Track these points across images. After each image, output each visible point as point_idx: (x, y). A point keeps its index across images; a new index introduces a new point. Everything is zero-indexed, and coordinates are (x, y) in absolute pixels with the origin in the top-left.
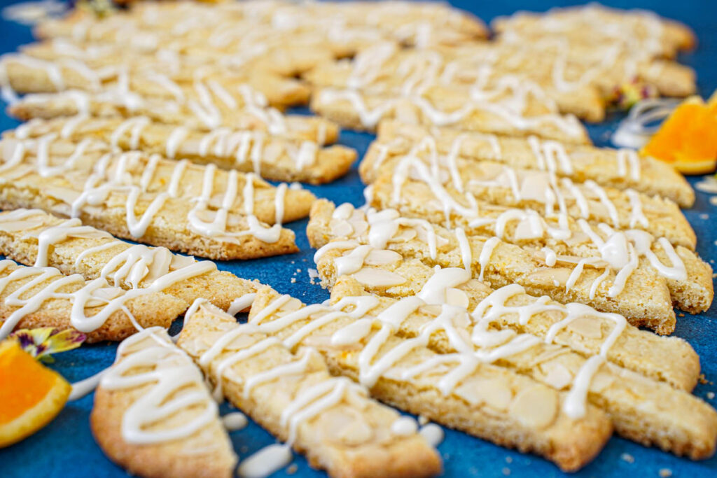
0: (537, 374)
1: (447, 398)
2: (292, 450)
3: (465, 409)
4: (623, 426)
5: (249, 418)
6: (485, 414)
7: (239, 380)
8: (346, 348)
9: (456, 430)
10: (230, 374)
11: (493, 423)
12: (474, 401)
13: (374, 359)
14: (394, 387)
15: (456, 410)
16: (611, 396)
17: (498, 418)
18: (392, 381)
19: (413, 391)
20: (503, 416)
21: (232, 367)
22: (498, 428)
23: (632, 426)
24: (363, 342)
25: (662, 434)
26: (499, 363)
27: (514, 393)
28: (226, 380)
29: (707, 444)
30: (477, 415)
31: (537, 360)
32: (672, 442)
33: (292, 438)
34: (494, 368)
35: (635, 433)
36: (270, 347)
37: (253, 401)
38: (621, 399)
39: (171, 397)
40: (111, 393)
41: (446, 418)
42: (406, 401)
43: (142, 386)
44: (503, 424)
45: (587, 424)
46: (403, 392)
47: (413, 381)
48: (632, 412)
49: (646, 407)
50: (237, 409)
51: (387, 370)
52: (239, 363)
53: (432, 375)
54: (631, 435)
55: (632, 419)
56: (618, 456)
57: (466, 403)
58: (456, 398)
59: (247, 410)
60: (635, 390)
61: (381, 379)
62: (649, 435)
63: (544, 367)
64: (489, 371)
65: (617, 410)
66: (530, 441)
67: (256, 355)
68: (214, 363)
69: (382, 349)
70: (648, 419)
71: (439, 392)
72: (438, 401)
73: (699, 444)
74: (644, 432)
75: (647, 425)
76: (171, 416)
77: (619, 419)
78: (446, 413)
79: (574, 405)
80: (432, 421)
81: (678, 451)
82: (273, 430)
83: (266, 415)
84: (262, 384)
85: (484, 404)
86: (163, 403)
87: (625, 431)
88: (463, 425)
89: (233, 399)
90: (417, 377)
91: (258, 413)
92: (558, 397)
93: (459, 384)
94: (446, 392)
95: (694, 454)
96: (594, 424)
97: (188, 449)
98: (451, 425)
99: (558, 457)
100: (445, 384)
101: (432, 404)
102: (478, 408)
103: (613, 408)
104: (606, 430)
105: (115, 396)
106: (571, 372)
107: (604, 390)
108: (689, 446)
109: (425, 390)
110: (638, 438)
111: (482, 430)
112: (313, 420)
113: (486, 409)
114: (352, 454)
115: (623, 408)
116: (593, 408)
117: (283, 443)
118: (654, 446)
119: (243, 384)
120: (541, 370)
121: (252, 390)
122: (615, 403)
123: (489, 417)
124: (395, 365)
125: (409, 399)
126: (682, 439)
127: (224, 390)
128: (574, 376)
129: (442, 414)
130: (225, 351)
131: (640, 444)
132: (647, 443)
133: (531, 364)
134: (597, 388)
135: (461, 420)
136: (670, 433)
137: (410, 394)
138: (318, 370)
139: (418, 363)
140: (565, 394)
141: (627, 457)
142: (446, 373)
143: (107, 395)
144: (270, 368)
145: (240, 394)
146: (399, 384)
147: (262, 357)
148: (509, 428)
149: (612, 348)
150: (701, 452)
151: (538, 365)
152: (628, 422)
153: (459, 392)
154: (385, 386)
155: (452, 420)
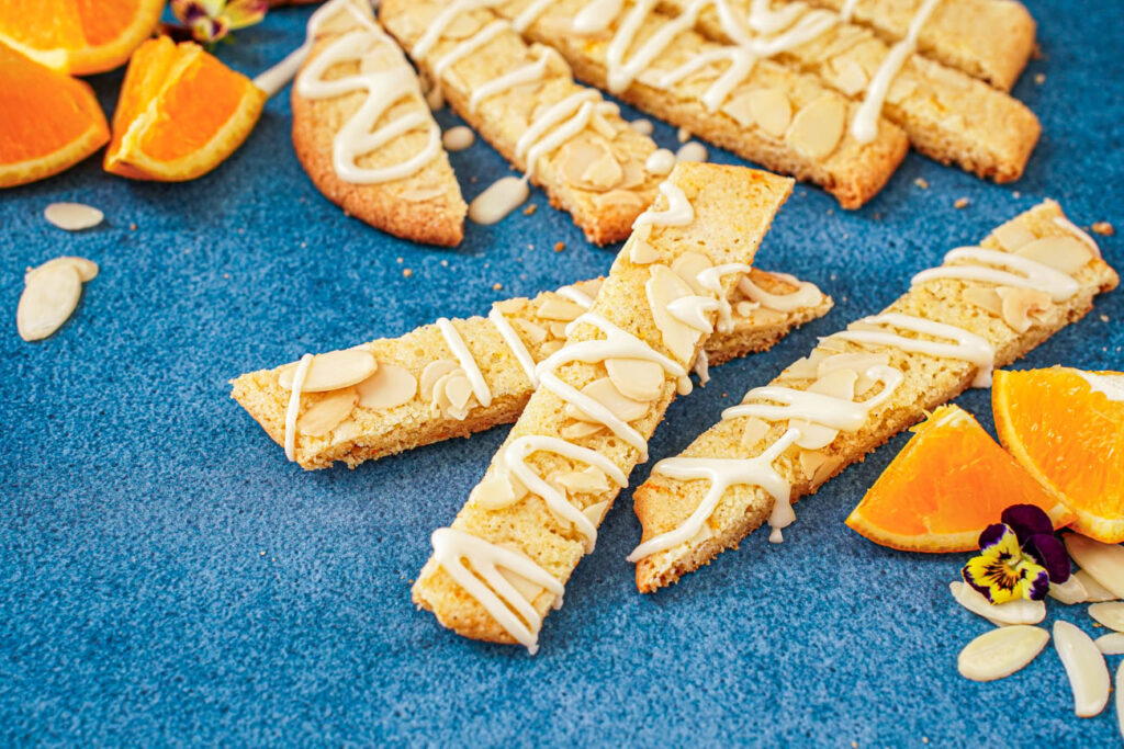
0: (826, 72)
1: (713, 115)
2: (529, 183)
3: (734, 128)
4: (920, 142)
5: (477, 133)
6: (756, 137)
7: (463, 89)
8: (593, 39)
9: (722, 149)
10: (451, 78)
11: (765, 148)
12: (745, 122)
13: (627, 54)
14: (650, 93)
15: (723, 128)
16: (910, 107)
17: (772, 144)
18: (648, 87)
19: (673, 100)
20: (777, 142)
21: (453, 67)
22: (771, 153)
23: (932, 143)
24: (614, 26)
25: (964, 155)
26: (780, 58)
27: (795, 109)
28: (446, 84)
29: (1013, 168)
30: (747, 136)
31: (829, 51)
32: (975, 164)
33: (529, 172)
34: (773, 66)
35: (935, 151)
36: (497, 36)
37: (480, 116)
38: (922, 113)
39: (384, 117)
40: (312, 102)
41: (712, 135)
42: (663, 110)
43: (348, 94)
44: (778, 152)
45: (876, 149)
46: (661, 100)
47: (673, 90)
48: (933, 128)
49: (950, 124)
50: (463, 122)
51: (642, 72)
52: (461, 60)
53: (696, 82)
54: (930, 153)
55: (933, 135)
56: (910, 180)
57: (735, 122)
58: (725, 115)
59: (475, 123)
60: (942, 99)
61: (635, 82)
62: (950, 154)
63: (837, 63)
64: (767, 72)
65: (917, 125)
66: (807, 171)
67: (481, 48)
68: (431, 59)
69: (637, 38)
70: (950, 138)
71: (704, 106)
72: (702, 116)
73: (1005, 169)
74: (945, 151)
75: (949, 144)
76: (388, 144)
77: (918, 135)
78: (712, 130)
79: (864, 123)
80: (695, 138)
81: (981, 173)
82: (507, 155)
83: (497, 136)
84: (492, 97)
85: (756, 126)
86: (375, 128)
87: (922, 148)
88: (731, 146)
89: (455, 106)
90: (678, 84)
91: (488, 131)
92: (847, 109)
93: (729, 98)
94: (712, 109)
95: (998, 178)
96: (885, 149)
97: (411, 194)
98: (717, 143)
99: (839, 192)
100: (712, 97)
101: (695, 118)
102: (749, 130)
103: (911, 122)
104: (899, 152)
105: (317, 107)
106: (866, 72)
107: (903, 100)
108: (994, 169)
109: (687, 101)
110: (938, 156)
111: (753, 154)
112: (553, 154)
113: (758, 132)
114: (598, 200)
115: (923, 123)
116: (887, 124)
117: (519, 173)
118: (955, 165)
119: (470, 94)
120: (830, 66)
121: (480, 104)
122: (914, 117)
123: (763, 142)
124: (652, 64)
125: (668, 108)
126: (987, 162)
127: (443, 93)
128: (869, 79)
129: (706, 130)
130: (442, 39)
131: (939, 163)
132: (947, 162)
133: (821, 58)
134: (894, 99)
135: (729, 140)
136: (974, 155)
137: (669, 102)
138: (559, 76)
139: (681, 61)
140: (857, 104)
141: (919, 182)
142: (715, 79)
143: (308, 106)
144: (499, 73)
145: (464, 104)
146: (656, 90)
147: (488, 51)
148: (785, 156)
149: (926, 25)
150: (1006, 177)
151: (829, 60)
152: (927, 138)
153: (727, 109)
154: (640, 90)
155: (719, 138)
